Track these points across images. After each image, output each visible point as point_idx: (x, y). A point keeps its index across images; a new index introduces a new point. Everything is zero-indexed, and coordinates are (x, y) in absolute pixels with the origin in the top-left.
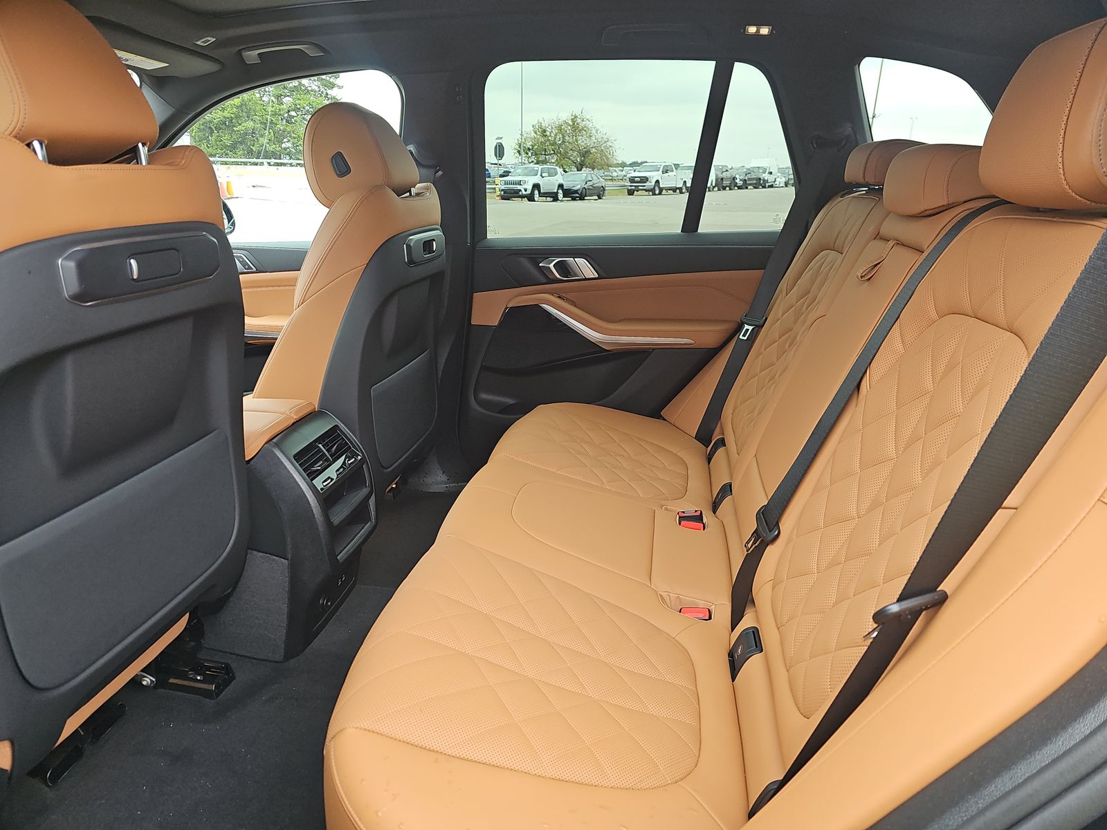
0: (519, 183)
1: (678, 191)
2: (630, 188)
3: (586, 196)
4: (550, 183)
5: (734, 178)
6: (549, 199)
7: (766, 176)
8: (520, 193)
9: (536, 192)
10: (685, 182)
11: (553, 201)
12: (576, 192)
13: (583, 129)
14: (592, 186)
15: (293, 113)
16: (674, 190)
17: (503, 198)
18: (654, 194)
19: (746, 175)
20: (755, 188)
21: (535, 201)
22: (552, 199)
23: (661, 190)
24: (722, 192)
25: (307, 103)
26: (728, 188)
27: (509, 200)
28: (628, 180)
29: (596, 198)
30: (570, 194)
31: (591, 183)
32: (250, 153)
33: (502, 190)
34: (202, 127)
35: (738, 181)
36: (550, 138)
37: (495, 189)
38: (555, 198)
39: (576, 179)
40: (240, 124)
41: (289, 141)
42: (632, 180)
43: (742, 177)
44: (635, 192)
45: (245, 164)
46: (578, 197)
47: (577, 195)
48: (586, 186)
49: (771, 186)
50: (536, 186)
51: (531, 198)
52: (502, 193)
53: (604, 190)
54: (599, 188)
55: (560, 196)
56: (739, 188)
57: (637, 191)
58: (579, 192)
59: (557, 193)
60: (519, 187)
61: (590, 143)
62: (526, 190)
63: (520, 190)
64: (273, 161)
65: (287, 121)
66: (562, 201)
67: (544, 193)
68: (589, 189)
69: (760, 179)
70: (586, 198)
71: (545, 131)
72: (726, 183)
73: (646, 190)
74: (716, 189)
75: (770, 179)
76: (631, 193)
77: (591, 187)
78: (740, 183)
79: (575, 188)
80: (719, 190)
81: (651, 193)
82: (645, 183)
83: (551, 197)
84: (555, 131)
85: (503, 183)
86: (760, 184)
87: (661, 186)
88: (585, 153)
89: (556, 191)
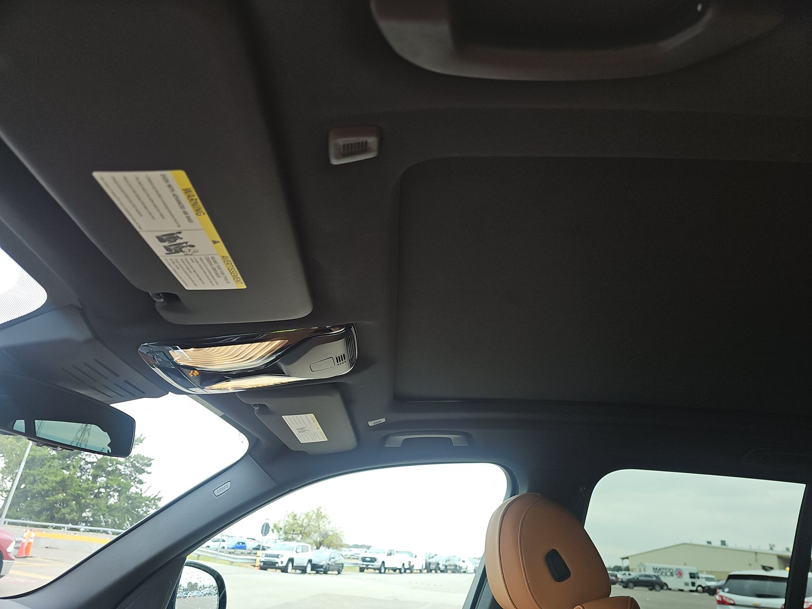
0: (277, 556)
1: (398, 571)
2: (362, 566)
3: (329, 571)
4: (301, 559)
5: (438, 564)
6: (298, 571)
7: (460, 564)
8: (277, 565)
9: (290, 565)
10: (403, 564)
11: (302, 573)
12: (321, 567)
13: (324, 517)
14: (334, 562)
15: (103, 490)
16: (395, 570)
17: (262, 568)
18: (380, 572)
19: (446, 561)
20: (453, 572)
21: (287, 572)
22: (300, 572)
23: (385, 569)
24: (429, 574)
25: (117, 483)
26: (433, 571)
27: (266, 570)
28: (360, 559)
29: (337, 573)
30: (317, 568)
31: (332, 560)
32: (52, 519)
33: (262, 562)
34: (20, 494)
35: (441, 566)
36: (298, 521)
37: (255, 560)
38: (303, 570)
39: (322, 556)
40: (53, 495)
41: (90, 511)
42: (364, 560)
43: (444, 563)
44: (366, 570)
45: (46, 527)
46: (322, 571)
47: (323, 570)
48: (330, 563)
49: (465, 572)
50: (291, 560)
51: (284, 570)
52: (262, 564)
53: (343, 566)
54: (339, 564)
55: (309, 569)
56: (442, 571)
57: (367, 569)
58: (324, 567)
59: (306, 567)
60: (276, 560)
61: (329, 527)
62: (282, 563)
63: (277, 563)
64: (70, 525)
65: (95, 496)
66: (310, 574)
67: (296, 566)
68: (332, 565)
69: (456, 566)
70: (329, 572)
71: (295, 516)
72: (433, 567)
73: (375, 569)
74: (426, 571)
75: (464, 566)
76: (362, 570)
77: (333, 564)
78: (442, 568)
79: (321, 564)
80: (428, 572)
81: (377, 571)
82: (374, 562)
83: (300, 570)
84: (303, 516)
85: (264, 555)
86: (456, 570)
87: (386, 566)
88: (325, 535)
89: (305, 565)
